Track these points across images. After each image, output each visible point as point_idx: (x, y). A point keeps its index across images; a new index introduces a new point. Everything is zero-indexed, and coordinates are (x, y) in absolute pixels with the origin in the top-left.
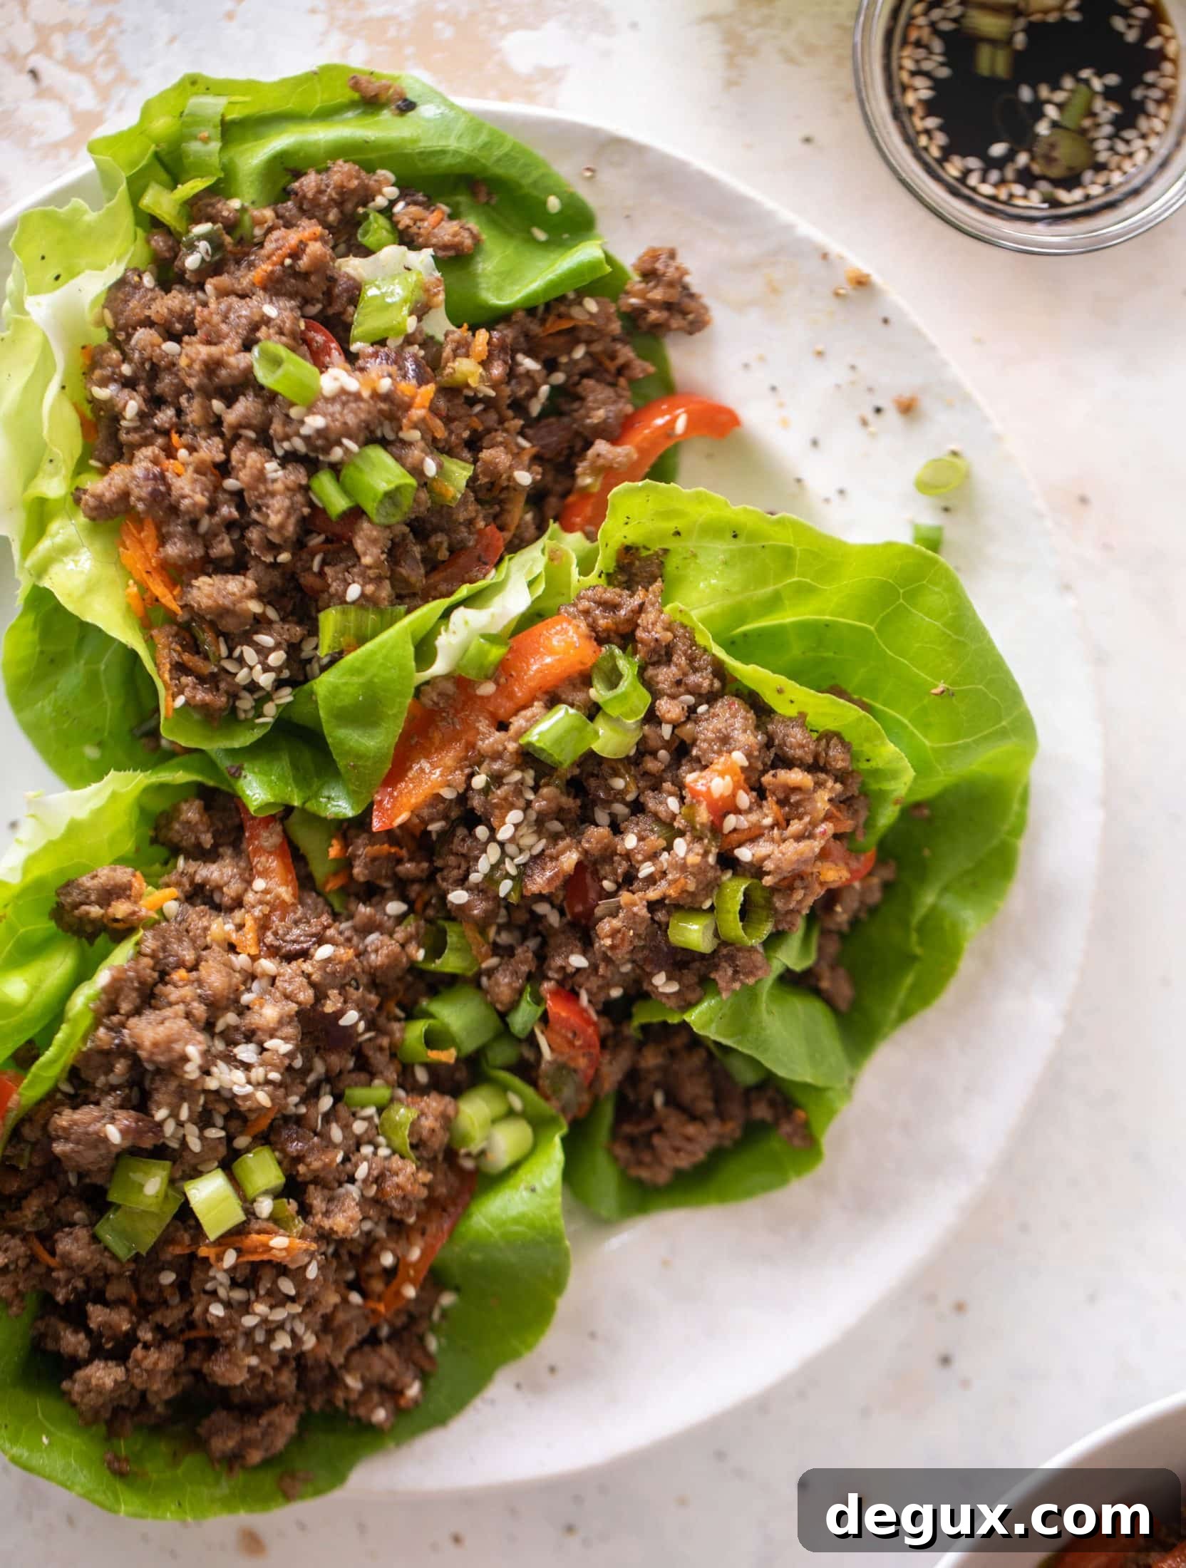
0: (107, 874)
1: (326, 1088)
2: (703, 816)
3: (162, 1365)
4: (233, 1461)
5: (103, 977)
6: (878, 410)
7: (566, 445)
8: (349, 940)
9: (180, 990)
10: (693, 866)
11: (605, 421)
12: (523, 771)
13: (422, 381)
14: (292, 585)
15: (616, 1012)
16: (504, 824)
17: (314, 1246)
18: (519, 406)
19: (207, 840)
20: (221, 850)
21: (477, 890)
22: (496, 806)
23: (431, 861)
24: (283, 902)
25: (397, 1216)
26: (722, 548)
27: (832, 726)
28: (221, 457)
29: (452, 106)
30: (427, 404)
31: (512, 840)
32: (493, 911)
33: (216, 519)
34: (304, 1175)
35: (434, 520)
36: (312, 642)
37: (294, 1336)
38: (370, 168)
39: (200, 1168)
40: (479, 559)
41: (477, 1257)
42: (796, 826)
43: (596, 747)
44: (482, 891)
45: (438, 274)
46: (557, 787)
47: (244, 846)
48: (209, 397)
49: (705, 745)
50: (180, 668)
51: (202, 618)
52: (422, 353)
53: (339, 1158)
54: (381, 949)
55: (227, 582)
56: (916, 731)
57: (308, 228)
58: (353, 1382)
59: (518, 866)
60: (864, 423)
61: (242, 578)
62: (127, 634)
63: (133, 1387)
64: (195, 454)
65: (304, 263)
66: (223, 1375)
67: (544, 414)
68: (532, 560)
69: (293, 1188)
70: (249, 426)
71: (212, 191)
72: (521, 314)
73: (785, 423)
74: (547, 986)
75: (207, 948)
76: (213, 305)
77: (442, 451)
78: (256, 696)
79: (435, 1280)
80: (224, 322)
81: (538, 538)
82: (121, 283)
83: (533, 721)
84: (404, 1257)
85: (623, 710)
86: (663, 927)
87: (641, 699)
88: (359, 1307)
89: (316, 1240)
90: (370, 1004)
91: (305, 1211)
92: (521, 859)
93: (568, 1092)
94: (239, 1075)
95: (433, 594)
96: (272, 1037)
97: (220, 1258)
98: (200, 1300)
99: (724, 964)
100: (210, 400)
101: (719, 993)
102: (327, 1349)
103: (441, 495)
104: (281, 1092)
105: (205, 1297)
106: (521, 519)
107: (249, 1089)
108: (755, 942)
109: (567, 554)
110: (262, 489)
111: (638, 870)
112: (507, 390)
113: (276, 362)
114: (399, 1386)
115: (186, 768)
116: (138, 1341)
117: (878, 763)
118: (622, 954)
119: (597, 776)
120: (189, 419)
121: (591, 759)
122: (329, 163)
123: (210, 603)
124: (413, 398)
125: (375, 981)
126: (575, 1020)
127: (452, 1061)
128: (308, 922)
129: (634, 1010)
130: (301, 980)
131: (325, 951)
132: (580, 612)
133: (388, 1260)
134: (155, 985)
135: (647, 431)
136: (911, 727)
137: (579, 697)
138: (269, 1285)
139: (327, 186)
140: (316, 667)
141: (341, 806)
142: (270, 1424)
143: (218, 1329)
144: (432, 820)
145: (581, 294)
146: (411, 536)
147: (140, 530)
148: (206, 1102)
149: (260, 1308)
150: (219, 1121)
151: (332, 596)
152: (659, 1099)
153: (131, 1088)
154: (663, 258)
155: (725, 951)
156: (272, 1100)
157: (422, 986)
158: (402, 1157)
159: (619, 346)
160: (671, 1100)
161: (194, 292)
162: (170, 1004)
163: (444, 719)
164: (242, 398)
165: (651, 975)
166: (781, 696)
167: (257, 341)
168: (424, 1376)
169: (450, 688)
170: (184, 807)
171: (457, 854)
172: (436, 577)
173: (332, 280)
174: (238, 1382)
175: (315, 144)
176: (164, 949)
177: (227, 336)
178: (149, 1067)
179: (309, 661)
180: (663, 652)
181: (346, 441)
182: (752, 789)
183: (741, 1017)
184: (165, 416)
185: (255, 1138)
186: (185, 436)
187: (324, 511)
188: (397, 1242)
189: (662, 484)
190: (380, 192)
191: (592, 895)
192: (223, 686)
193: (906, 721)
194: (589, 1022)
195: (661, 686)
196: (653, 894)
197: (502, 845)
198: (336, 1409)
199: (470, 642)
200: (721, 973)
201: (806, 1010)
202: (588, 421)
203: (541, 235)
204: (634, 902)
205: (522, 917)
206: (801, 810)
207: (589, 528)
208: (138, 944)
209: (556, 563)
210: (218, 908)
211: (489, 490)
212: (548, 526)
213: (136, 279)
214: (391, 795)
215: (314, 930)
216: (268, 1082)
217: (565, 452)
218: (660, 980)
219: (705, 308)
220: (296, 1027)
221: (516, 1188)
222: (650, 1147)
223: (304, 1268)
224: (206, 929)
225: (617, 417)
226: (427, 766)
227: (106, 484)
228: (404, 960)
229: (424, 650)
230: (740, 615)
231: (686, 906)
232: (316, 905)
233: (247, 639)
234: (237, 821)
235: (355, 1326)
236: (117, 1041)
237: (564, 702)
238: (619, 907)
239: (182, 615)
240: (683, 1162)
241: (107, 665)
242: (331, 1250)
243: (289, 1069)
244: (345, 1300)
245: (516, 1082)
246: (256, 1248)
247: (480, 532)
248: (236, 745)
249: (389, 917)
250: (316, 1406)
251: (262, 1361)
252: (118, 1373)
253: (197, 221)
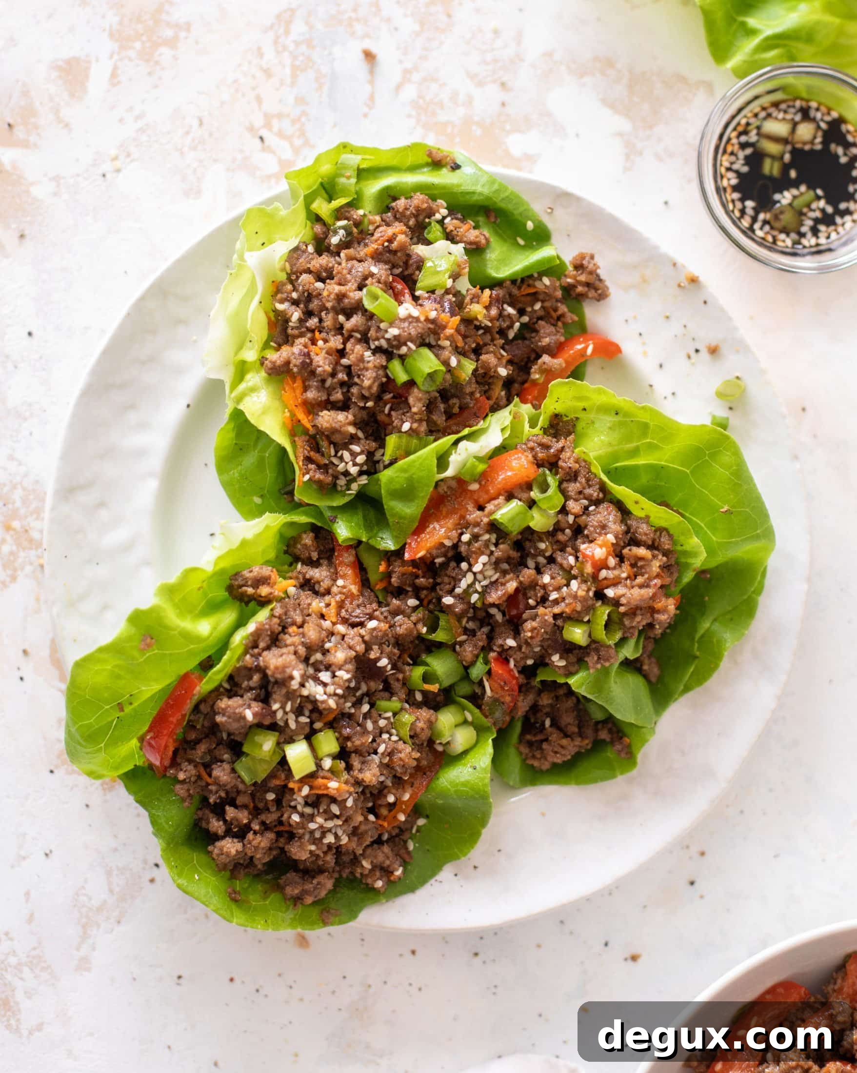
0: (259, 570)
1: (366, 699)
2: (589, 569)
3: (262, 845)
4: (297, 900)
5: (251, 627)
6: (697, 351)
7: (526, 356)
8: (386, 618)
9: (292, 638)
10: (581, 597)
11: (549, 345)
12: (490, 534)
13: (453, 314)
14: (372, 420)
15: (528, 672)
16: (477, 562)
17: (352, 789)
18: (502, 332)
19: (315, 556)
20: (321, 561)
21: (458, 597)
22: (474, 552)
23: (434, 579)
24: (352, 594)
25: (398, 775)
26: (609, 420)
27: (663, 524)
28: (341, 347)
29: (480, 169)
30: (455, 327)
31: (481, 572)
32: (466, 610)
33: (335, 380)
34: (350, 748)
35: (452, 391)
36: (381, 451)
37: (336, 836)
38: (434, 198)
39: (294, 738)
40: (475, 414)
41: (440, 802)
42: (640, 580)
43: (532, 524)
44: (462, 599)
45: (466, 258)
46: (509, 545)
47: (334, 560)
48: (337, 313)
49: (592, 529)
50: (308, 460)
51: (323, 433)
52: (454, 299)
53: (370, 740)
54: (403, 625)
55: (338, 415)
56: (708, 532)
57: (398, 227)
58: (366, 864)
59: (482, 587)
60: (689, 357)
61: (346, 413)
62: (281, 438)
63: (246, 854)
64: (327, 344)
65: (394, 245)
66: (295, 854)
67: (516, 338)
68: (503, 417)
69: (343, 755)
70: (357, 331)
71: (349, 205)
72: (508, 283)
73: (645, 354)
74: (492, 655)
75: (309, 615)
76: (344, 264)
77: (460, 353)
78: (347, 479)
79: (416, 811)
80: (349, 274)
81: (507, 405)
82: (296, 249)
83: (498, 507)
84: (400, 798)
85: (549, 505)
86: (561, 629)
87: (559, 500)
88: (373, 822)
89: (353, 785)
90: (394, 654)
91: (349, 768)
92: (485, 583)
93: (498, 714)
94: (320, 689)
95: (448, 431)
96: (340, 669)
97: (300, 790)
98: (287, 810)
99: (593, 653)
100: (338, 315)
101: (588, 668)
102: (353, 845)
103: (458, 377)
104: (342, 701)
105: (290, 810)
106: (499, 394)
107: (325, 697)
108: (611, 643)
109: (523, 416)
110: (361, 366)
111: (549, 596)
112: (497, 324)
113: (375, 298)
114: (391, 869)
115: (306, 514)
116: (251, 829)
117: (687, 547)
118: (536, 641)
119: (530, 541)
120: (325, 324)
121: (528, 531)
122: (412, 194)
123: (328, 425)
124: (448, 323)
125: (398, 642)
126: (506, 676)
127: (436, 691)
128: (365, 606)
129: (538, 672)
130: (358, 639)
131: (372, 624)
132: (528, 448)
133: (391, 799)
134: (279, 633)
135: (572, 352)
136: (706, 529)
137: (524, 496)
138: (325, 807)
139: (410, 206)
140: (381, 465)
141: (390, 544)
142: (319, 883)
143: (295, 828)
144: (438, 557)
145: (541, 275)
146: (439, 398)
147: (294, 382)
148: (301, 701)
149: (320, 820)
150: (307, 713)
151: (394, 428)
152: (548, 723)
153: (261, 689)
154: (587, 259)
155: (594, 646)
156: (337, 704)
157: (423, 647)
158: (405, 743)
159: (559, 304)
160: (554, 724)
161: (335, 257)
162: (286, 646)
163: (449, 501)
164: (355, 316)
165: (551, 655)
166: (637, 505)
167: (365, 286)
168: (404, 864)
169: (454, 484)
170: (304, 536)
171: (449, 577)
172: (451, 422)
173: (409, 256)
174: (303, 859)
175: (406, 183)
176: (286, 614)
177: (350, 281)
178: (272, 680)
179: (378, 462)
180: (573, 475)
181: (409, 344)
182: (617, 556)
183: (599, 684)
184: (313, 322)
185: (325, 724)
186: (322, 334)
187: (394, 380)
188: (397, 790)
189: (579, 382)
190: (438, 211)
191: (521, 606)
192: (330, 471)
193: (703, 525)
194: (514, 677)
195: (570, 493)
196: (557, 610)
197: (475, 574)
198: (355, 876)
199: (467, 462)
200: (590, 658)
201: (635, 681)
202: (540, 344)
203: (521, 242)
204: (546, 613)
205: (482, 614)
206: (643, 571)
207: (534, 402)
208: (272, 610)
209: (516, 420)
210: (316, 593)
211: (483, 377)
212: (513, 399)
213: (304, 247)
214: (416, 540)
215: (368, 611)
216: (335, 694)
217: (526, 360)
218: (555, 658)
219: (608, 288)
220: (353, 665)
221: (465, 765)
222: (541, 749)
223: (345, 800)
224: (309, 604)
225: (555, 343)
226: (437, 526)
227: (278, 356)
228: (415, 632)
229: (442, 461)
230: (616, 457)
231: (575, 618)
232: (370, 596)
233: (346, 446)
234: (331, 546)
235: (370, 833)
236: (256, 663)
237: (516, 498)
238: (537, 615)
239: (312, 431)
240: (558, 760)
241: (269, 455)
242: (361, 790)
243: (348, 688)
244: (366, 819)
245: (470, 705)
246: (320, 786)
247: (476, 399)
248: (335, 504)
249: (409, 607)
250: (344, 875)
251: (318, 849)
252: (239, 846)
253: (339, 219)
